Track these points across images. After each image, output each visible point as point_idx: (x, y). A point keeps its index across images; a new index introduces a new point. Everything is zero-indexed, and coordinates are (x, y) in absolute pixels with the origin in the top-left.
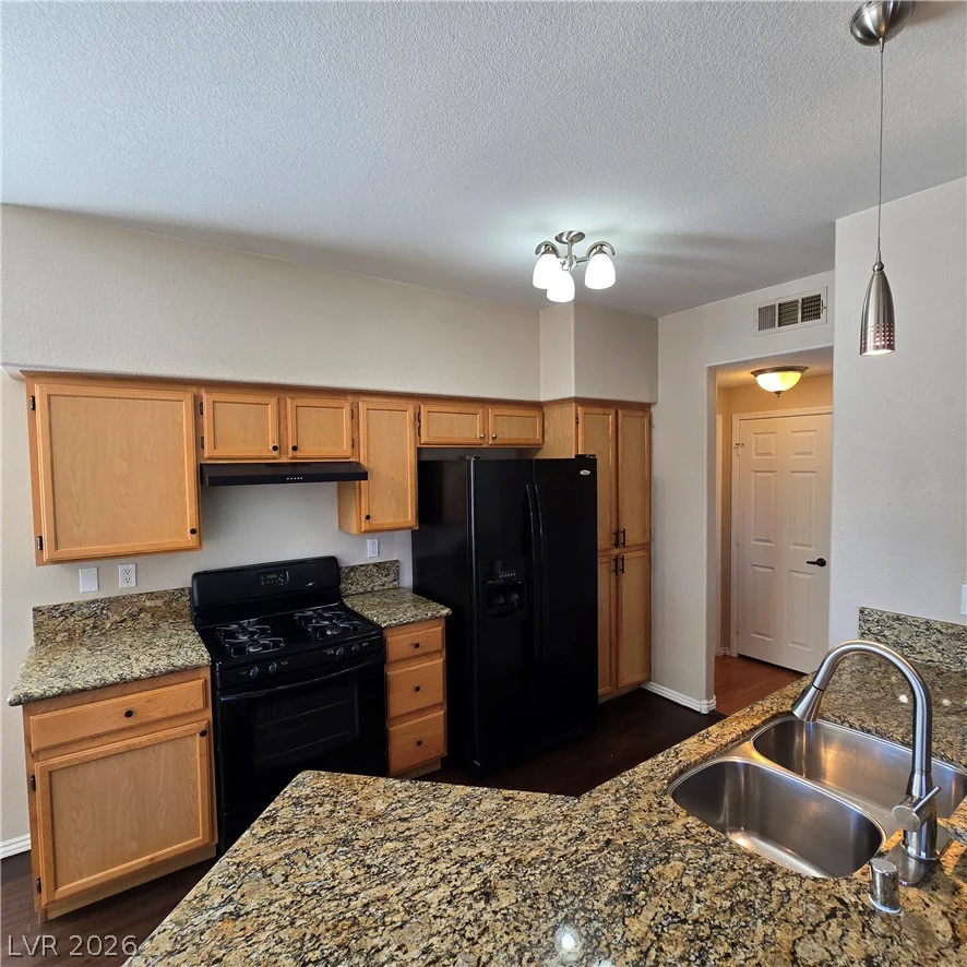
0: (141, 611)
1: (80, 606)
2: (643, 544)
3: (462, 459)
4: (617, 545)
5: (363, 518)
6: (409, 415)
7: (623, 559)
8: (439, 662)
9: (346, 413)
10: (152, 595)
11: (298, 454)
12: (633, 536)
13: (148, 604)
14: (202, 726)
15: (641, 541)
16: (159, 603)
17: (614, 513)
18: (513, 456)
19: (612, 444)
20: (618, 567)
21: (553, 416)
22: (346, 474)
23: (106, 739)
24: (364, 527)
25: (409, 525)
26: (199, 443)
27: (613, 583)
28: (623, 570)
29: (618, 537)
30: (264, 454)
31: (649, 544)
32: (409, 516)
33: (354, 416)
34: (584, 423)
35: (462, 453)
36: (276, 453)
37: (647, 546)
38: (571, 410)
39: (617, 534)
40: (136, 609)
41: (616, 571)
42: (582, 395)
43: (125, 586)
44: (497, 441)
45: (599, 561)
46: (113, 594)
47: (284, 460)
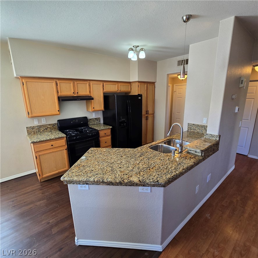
0: (48, 128)
1: (35, 127)
2: (152, 114)
3: (113, 95)
4: (147, 114)
5: (93, 108)
6: (101, 85)
7: (148, 117)
8: (110, 137)
9: (88, 85)
10: (49, 125)
11: (78, 94)
12: (150, 112)
13: (49, 126)
14: (66, 148)
15: (152, 113)
16: (51, 126)
17: (146, 107)
18: (124, 94)
19: (146, 92)
20: (147, 118)
21: (133, 85)
22: (88, 99)
23: (48, 150)
24: (93, 110)
25: (102, 110)
26: (58, 92)
27: (146, 122)
28: (148, 119)
29: (147, 112)
30: (71, 94)
31: (154, 114)
32: (102, 108)
33: (89, 85)
34: (140, 87)
35: (113, 94)
36: (73, 94)
37: (153, 114)
38: (137, 84)
39: (147, 111)
40: (47, 127)
41: (146, 119)
42: (140, 80)
43: (44, 123)
44: (121, 91)
45: (143, 117)
46: (42, 125)
47: (75, 96)
